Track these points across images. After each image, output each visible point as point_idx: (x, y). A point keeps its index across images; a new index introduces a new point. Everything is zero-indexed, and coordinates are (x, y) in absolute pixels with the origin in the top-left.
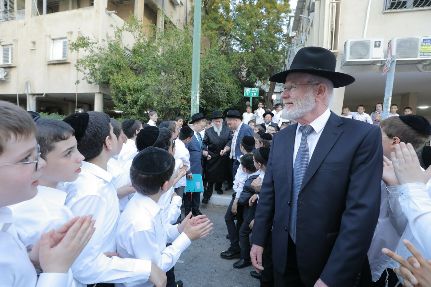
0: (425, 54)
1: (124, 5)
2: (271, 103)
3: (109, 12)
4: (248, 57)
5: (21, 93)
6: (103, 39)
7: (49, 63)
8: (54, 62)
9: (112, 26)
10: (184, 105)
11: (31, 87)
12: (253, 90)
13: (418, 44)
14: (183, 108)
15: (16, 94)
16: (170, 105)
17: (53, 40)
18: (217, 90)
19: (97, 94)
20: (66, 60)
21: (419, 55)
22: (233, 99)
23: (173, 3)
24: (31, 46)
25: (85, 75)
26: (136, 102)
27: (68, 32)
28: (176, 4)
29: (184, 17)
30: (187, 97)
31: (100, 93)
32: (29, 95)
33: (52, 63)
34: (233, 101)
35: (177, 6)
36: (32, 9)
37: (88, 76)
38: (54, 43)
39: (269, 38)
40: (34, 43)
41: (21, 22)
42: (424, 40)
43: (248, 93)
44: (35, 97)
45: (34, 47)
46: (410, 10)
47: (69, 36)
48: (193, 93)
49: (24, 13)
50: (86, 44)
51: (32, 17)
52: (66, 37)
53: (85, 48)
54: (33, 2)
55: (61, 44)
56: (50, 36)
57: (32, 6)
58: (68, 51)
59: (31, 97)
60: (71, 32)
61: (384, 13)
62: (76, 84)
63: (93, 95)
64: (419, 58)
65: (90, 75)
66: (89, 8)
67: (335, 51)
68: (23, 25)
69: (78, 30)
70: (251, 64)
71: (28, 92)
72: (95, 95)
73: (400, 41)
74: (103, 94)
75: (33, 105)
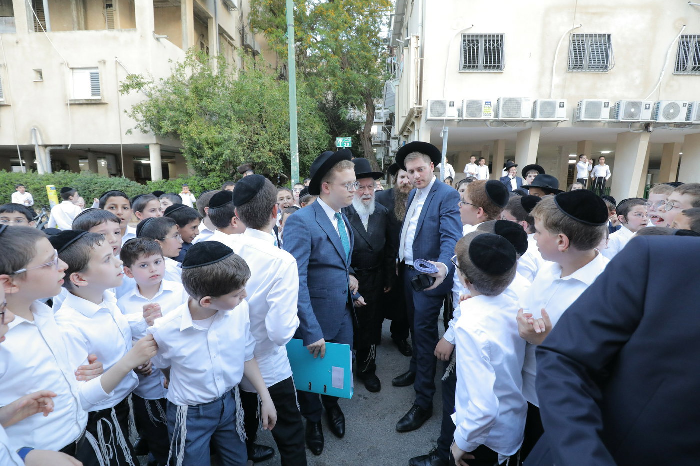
0: (488, 115)
2: (369, 142)
3: (157, 36)
4: (337, 85)
5: (25, 143)
6: (161, 77)
7: (73, 103)
8: (81, 102)
9: (170, 61)
10: (271, 158)
11: (41, 136)
12: (346, 140)
13: (482, 106)
14: (270, 161)
15: (16, 146)
16: (255, 159)
17: (72, 69)
18: (306, 139)
19: (154, 145)
20: (101, 100)
21: (483, 115)
22: (321, 145)
23: (228, 6)
24: (35, 76)
25: (139, 123)
26: (217, 157)
27: (100, 62)
28: (233, 6)
30: (274, 149)
31: (157, 144)
32: (39, 147)
33: (77, 102)
34: (321, 147)
36: (28, 21)
37: (142, 123)
38: (74, 74)
39: (363, 53)
40: (40, 73)
41: (10, 38)
42: (486, 102)
43: (341, 143)
44: (49, 149)
45: (40, 78)
46: (480, 71)
47: (101, 67)
48: (293, 152)
49: (13, 24)
50: (140, 84)
51: (29, 32)
52: (97, 68)
53: (138, 89)
54: (28, 10)
55: (86, 75)
56: (68, 64)
57: (27, 16)
58: (103, 87)
59: (42, 149)
60: (104, 60)
61: (460, 73)
62: (126, 134)
63: (147, 147)
64: (483, 118)
65: (145, 122)
66: (130, 30)
67: (420, 106)
68: (16, 44)
69: (115, 59)
70: (340, 95)
71: (37, 143)
72: (149, 146)
73: (469, 102)
74: (161, 145)
75: (46, 161)
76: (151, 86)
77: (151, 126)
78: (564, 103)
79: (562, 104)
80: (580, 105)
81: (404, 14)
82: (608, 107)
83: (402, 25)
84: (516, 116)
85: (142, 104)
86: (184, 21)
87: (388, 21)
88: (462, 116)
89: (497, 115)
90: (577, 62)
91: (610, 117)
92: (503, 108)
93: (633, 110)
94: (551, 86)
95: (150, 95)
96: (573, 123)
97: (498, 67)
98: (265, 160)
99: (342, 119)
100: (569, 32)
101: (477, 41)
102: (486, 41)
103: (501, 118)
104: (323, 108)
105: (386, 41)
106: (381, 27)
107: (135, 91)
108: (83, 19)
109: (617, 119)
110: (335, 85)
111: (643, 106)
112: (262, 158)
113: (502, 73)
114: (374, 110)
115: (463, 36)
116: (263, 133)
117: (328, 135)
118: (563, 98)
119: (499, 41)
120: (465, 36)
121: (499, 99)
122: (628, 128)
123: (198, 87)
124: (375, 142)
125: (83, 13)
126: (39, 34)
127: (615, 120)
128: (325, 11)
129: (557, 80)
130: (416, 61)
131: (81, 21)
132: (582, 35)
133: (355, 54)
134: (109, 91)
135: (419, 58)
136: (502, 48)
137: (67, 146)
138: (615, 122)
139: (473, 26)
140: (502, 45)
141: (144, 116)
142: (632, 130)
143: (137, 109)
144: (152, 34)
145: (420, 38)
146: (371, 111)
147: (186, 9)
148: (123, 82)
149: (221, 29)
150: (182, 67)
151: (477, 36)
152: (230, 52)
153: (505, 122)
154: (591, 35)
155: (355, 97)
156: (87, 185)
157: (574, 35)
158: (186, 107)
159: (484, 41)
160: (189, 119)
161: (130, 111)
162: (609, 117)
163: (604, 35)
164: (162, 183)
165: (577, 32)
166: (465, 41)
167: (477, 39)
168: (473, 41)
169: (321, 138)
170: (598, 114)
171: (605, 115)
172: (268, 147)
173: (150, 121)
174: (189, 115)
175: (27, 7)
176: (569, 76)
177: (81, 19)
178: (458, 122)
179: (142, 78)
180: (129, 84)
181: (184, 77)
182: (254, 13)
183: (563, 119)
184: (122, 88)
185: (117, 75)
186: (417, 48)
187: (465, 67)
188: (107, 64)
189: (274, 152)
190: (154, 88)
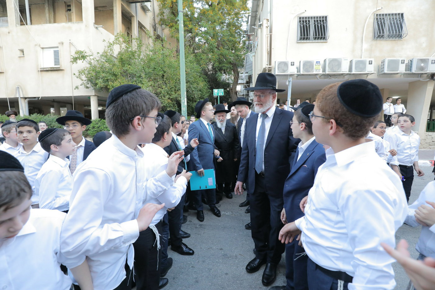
0: (318, 70)
1: (99, 11)
2: (235, 95)
3: (97, 26)
5: (13, 96)
6: (98, 52)
7: (42, 70)
8: (47, 69)
9: (104, 41)
10: (169, 103)
11: (22, 92)
12: (220, 91)
13: (313, 64)
14: (169, 106)
15: (7, 98)
17: (43, 48)
19: (93, 96)
20: (60, 67)
21: (314, 70)
22: (204, 96)
23: (144, 9)
24: (19, 54)
25: (83, 82)
27: (59, 43)
28: (147, 9)
29: (152, 17)
30: (171, 97)
31: (95, 95)
32: (21, 99)
33: (45, 70)
34: (204, 97)
35: (148, 11)
36: (16, 19)
37: (85, 82)
38: (44, 52)
39: (231, 38)
40: (22, 51)
41: (5, 30)
42: (317, 62)
43: (216, 93)
44: (27, 100)
45: (22, 55)
46: (311, 41)
47: (60, 46)
48: (182, 98)
49: (7, 21)
50: (84, 56)
51: (16, 26)
52: (58, 47)
53: (83, 60)
54: (16, 11)
55: (51, 52)
56: (40, 45)
57: (15, 15)
58: (61, 59)
59: (23, 100)
60: (62, 42)
61: (297, 43)
62: (75, 89)
63: (89, 97)
64: (315, 73)
65: (87, 81)
66: (79, 22)
67: (270, 66)
68: (8, 34)
69: (69, 41)
70: (217, 64)
71: (20, 96)
72: (90, 97)
73: (304, 62)
74: (98, 96)
75: (25, 108)
76: (92, 57)
77: (91, 83)
78: (372, 61)
79: (371, 62)
80: (383, 62)
81: (257, 11)
82: (404, 63)
83: (256, 19)
84: (338, 71)
85: (85, 69)
86: (115, 17)
87: (247, 19)
88: (299, 72)
89: (324, 70)
90: (380, 33)
91: (406, 71)
92: (328, 66)
93: (422, 65)
94: (362, 50)
95: (90, 63)
96: (378, 75)
97: (324, 38)
98: (165, 105)
99: (218, 80)
100: (373, 13)
101: (309, 21)
102: (315, 21)
103: (327, 73)
104: (205, 73)
105: (245, 32)
106: (242, 23)
107: (81, 61)
108: (53, 19)
109: (411, 71)
110: (213, 58)
111: (430, 62)
112: (163, 103)
113: (327, 42)
114: (238, 74)
115: (299, 18)
116: (164, 87)
117: (209, 90)
118: (370, 58)
119: (324, 20)
120: (300, 18)
121: (325, 60)
122: (418, 78)
123: (123, 58)
124: (239, 96)
125: (52, 15)
126: (23, 27)
127: (409, 72)
128: (206, 12)
129: (365, 46)
130: (267, 35)
131: (51, 20)
132: (383, 15)
133: (226, 39)
134: (65, 62)
135: (269, 33)
136: (326, 25)
137: (39, 98)
138: (409, 74)
139: (306, 11)
140: (326, 23)
141: (86, 77)
142: (421, 79)
143: (82, 73)
144: (93, 24)
145: (269, 20)
146: (236, 75)
147: (116, 9)
148: (73, 55)
149: (140, 23)
150: (111, 44)
151: (309, 18)
152: (147, 39)
153: (330, 76)
154: (389, 15)
155: (226, 65)
156: (49, 123)
157: (377, 15)
158: (113, 70)
159: (313, 21)
160: (115, 78)
161: (77, 74)
162: (404, 70)
163: (399, 14)
164: (98, 121)
165: (379, 13)
166: (300, 21)
167: (309, 20)
168: (306, 21)
169: (204, 91)
170: (397, 68)
171: (402, 69)
172: (168, 96)
173: (90, 80)
174: (115, 75)
175: (15, 11)
176: (374, 43)
177: (51, 18)
178: (297, 76)
179: (86, 53)
180: (77, 57)
181: (113, 51)
182: (162, 14)
183: (373, 72)
184: (72, 60)
185: (70, 51)
186: (267, 27)
187: (301, 39)
188: (64, 44)
189: (171, 100)
190: (93, 59)
